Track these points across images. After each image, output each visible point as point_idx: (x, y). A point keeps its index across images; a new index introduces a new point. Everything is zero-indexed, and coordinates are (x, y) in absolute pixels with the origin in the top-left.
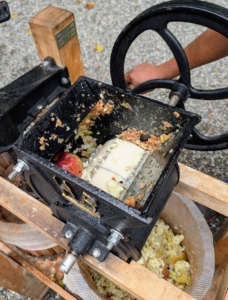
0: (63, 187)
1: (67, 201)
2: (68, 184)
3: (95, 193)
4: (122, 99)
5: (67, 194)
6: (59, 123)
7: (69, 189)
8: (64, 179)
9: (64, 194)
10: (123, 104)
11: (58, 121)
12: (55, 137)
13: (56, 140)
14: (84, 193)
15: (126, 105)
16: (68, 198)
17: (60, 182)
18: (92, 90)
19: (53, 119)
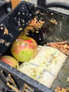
0: (9, 79)
1: (10, 89)
2: (12, 77)
3: (36, 86)
4: (51, 17)
5: (11, 84)
6: (6, 32)
7: (13, 81)
8: (10, 73)
9: (8, 84)
10: (52, 21)
11: (6, 30)
12: (3, 41)
13: (4, 43)
14: (25, 85)
15: (53, 21)
16: (11, 86)
17: (6, 75)
18: (29, 11)
19: (2, 28)
